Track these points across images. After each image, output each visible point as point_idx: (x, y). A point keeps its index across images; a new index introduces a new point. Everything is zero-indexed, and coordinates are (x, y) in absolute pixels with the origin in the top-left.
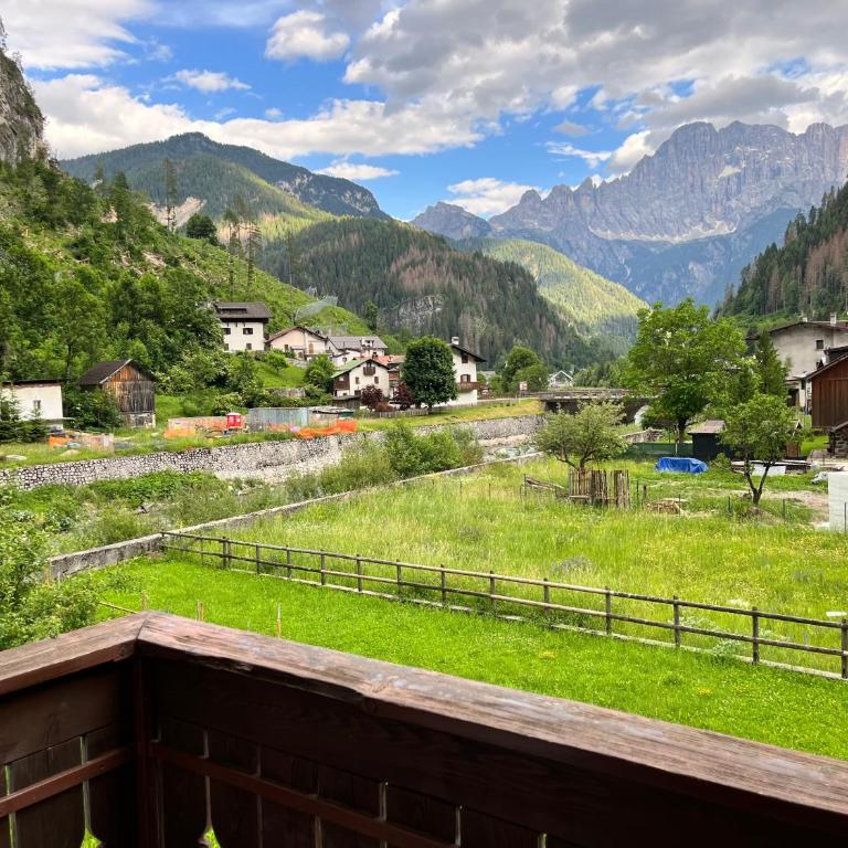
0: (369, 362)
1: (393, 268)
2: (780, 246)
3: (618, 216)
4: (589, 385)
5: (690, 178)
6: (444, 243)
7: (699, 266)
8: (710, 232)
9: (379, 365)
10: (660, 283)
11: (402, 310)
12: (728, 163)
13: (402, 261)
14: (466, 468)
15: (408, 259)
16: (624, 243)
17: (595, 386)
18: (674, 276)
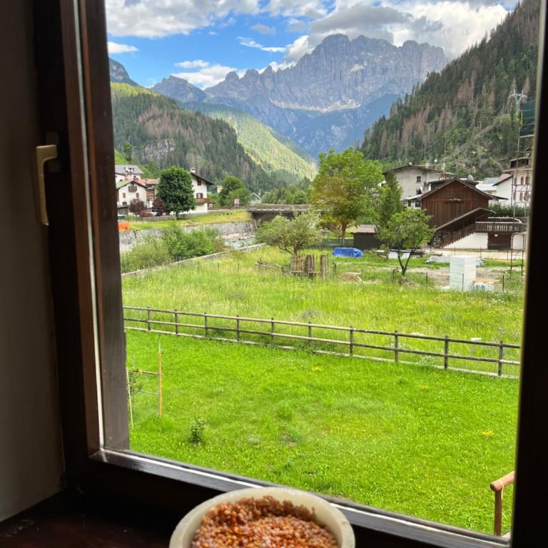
0: (133, 183)
1: (140, 119)
2: (388, 117)
3: (288, 92)
4: (272, 203)
5: (333, 71)
6: (175, 103)
7: (338, 128)
8: (345, 107)
9: (140, 185)
10: (314, 138)
11: (147, 148)
12: (356, 63)
13: (146, 115)
14: (216, 254)
15: (151, 114)
16: (293, 110)
17: (276, 203)
18: (323, 134)
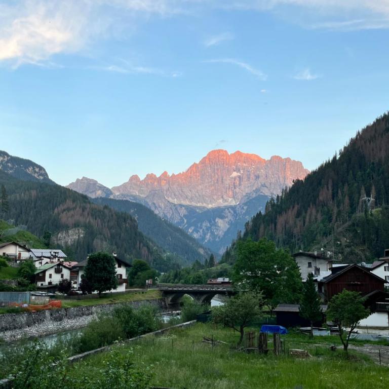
0: (59, 265)
1: (56, 211)
2: (263, 213)
3: (180, 192)
5: (217, 176)
6: (87, 199)
7: (221, 220)
8: (226, 204)
9: (65, 267)
10: (201, 228)
11: (60, 235)
12: (234, 171)
13: (61, 207)
14: (160, 331)
15: (65, 206)
16: (184, 206)
18: (208, 225)
